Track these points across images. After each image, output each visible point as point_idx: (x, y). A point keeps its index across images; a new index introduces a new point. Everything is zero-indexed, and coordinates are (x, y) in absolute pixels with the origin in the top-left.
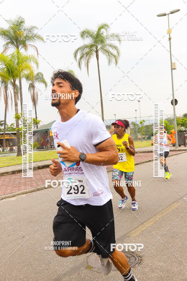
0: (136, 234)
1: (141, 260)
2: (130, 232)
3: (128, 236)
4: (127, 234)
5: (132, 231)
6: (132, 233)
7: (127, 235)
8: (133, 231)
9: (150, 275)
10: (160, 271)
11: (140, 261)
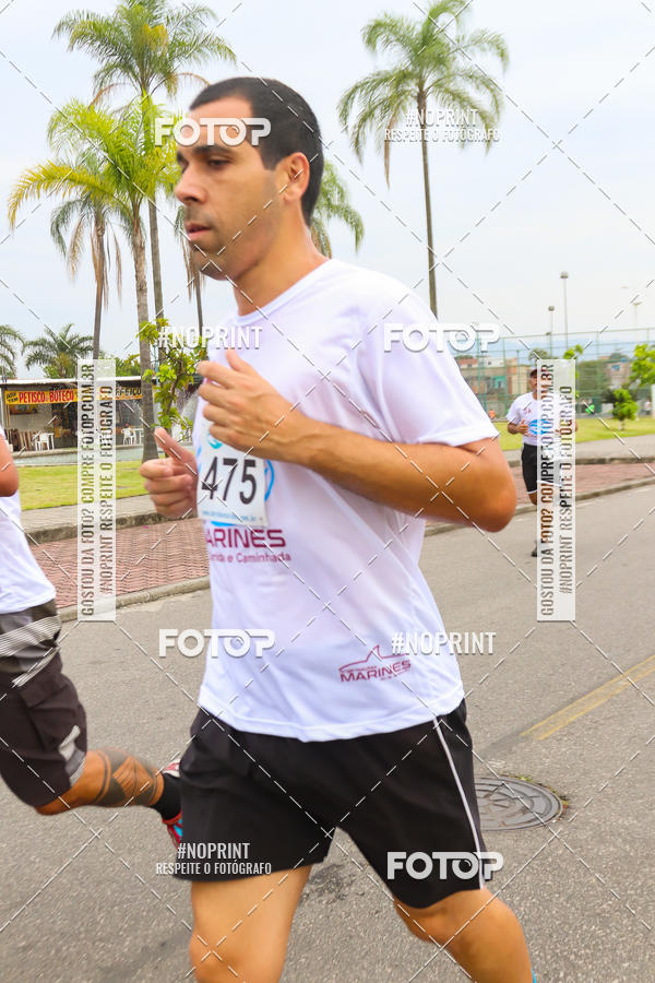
0: (551, 733)
1: (567, 807)
2: (532, 724)
3: (526, 738)
4: (522, 731)
5: (537, 721)
6: (536, 730)
7: (523, 734)
8: (541, 724)
9: (592, 849)
10: (625, 841)
11: (562, 809)
